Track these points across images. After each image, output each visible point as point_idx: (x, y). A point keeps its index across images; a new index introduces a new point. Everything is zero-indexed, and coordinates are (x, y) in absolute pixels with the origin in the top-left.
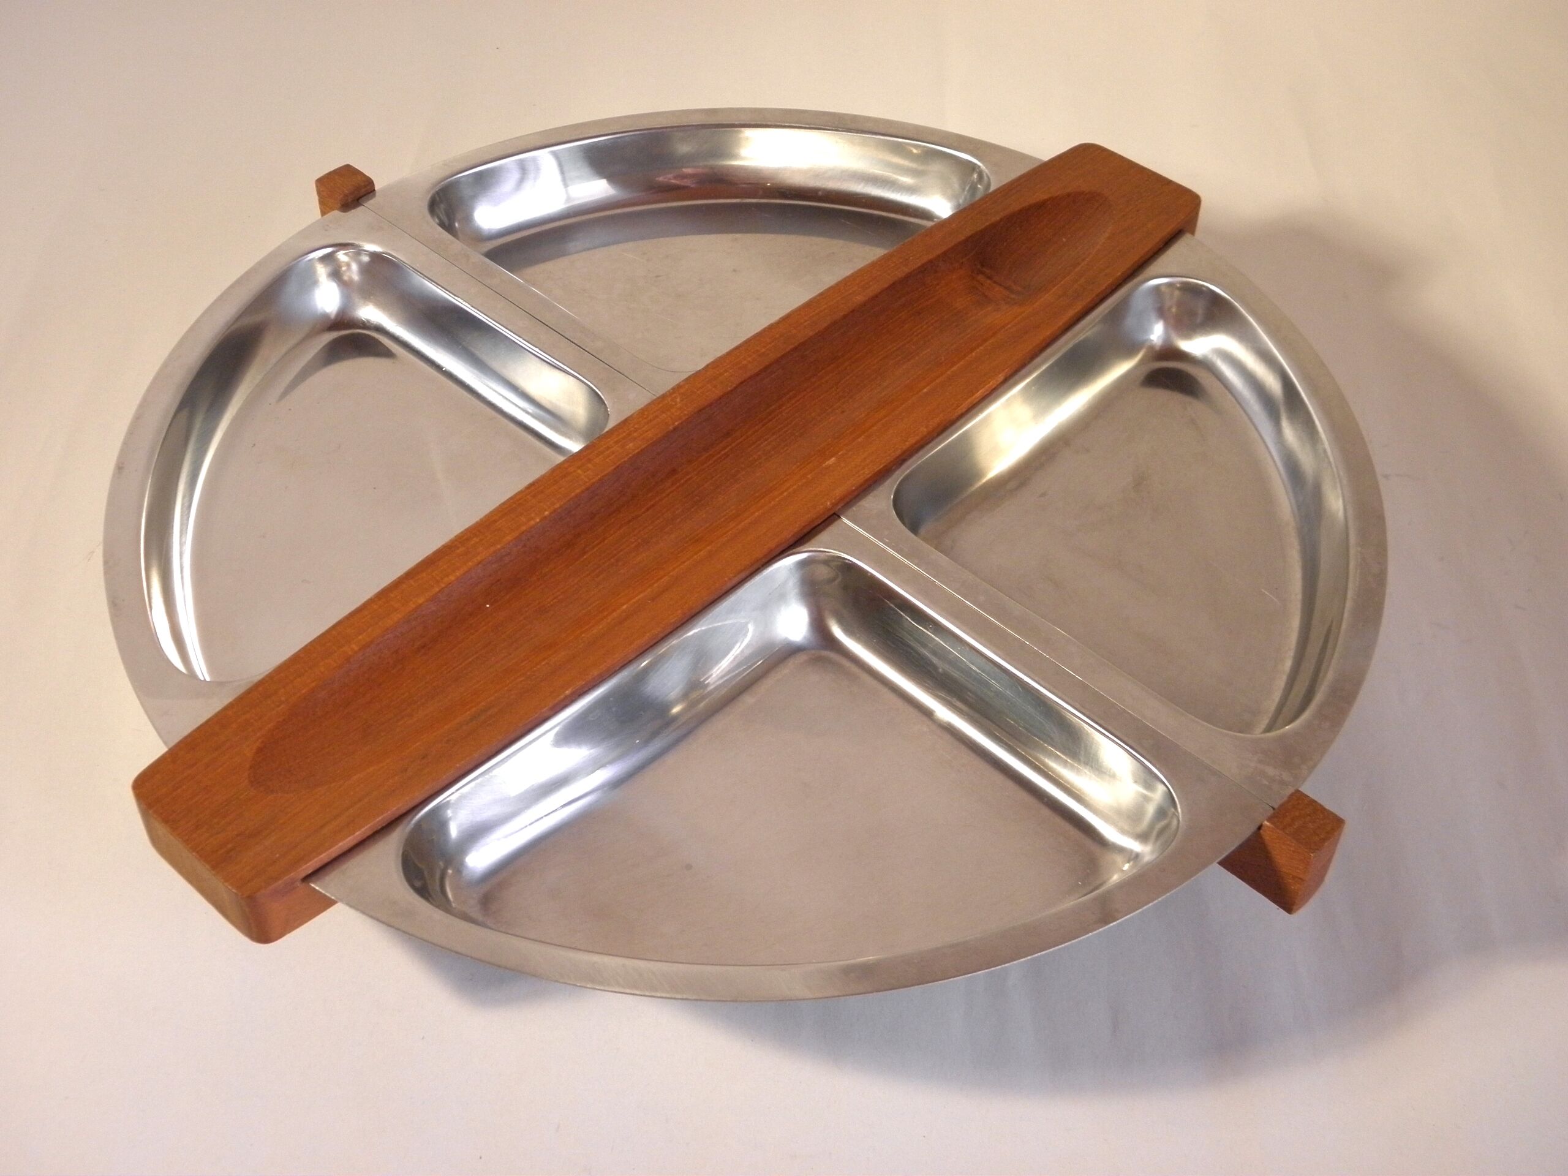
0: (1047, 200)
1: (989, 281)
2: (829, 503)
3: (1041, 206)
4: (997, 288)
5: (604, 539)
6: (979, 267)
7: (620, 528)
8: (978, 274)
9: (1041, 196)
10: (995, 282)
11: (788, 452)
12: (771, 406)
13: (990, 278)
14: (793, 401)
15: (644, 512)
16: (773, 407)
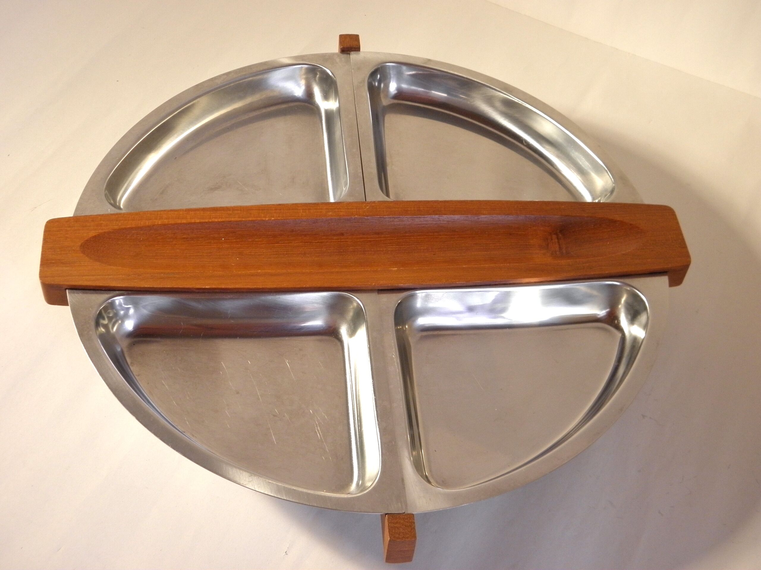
0: (618, 221)
1: (556, 240)
2: (374, 284)
3: (614, 222)
4: (557, 245)
5: (291, 243)
6: (558, 231)
7: (301, 242)
8: (555, 234)
9: (617, 217)
10: (558, 242)
11: (395, 256)
12: (407, 233)
13: (558, 238)
14: (419, 237)
15: (316, 243)
16: (408, 234)
